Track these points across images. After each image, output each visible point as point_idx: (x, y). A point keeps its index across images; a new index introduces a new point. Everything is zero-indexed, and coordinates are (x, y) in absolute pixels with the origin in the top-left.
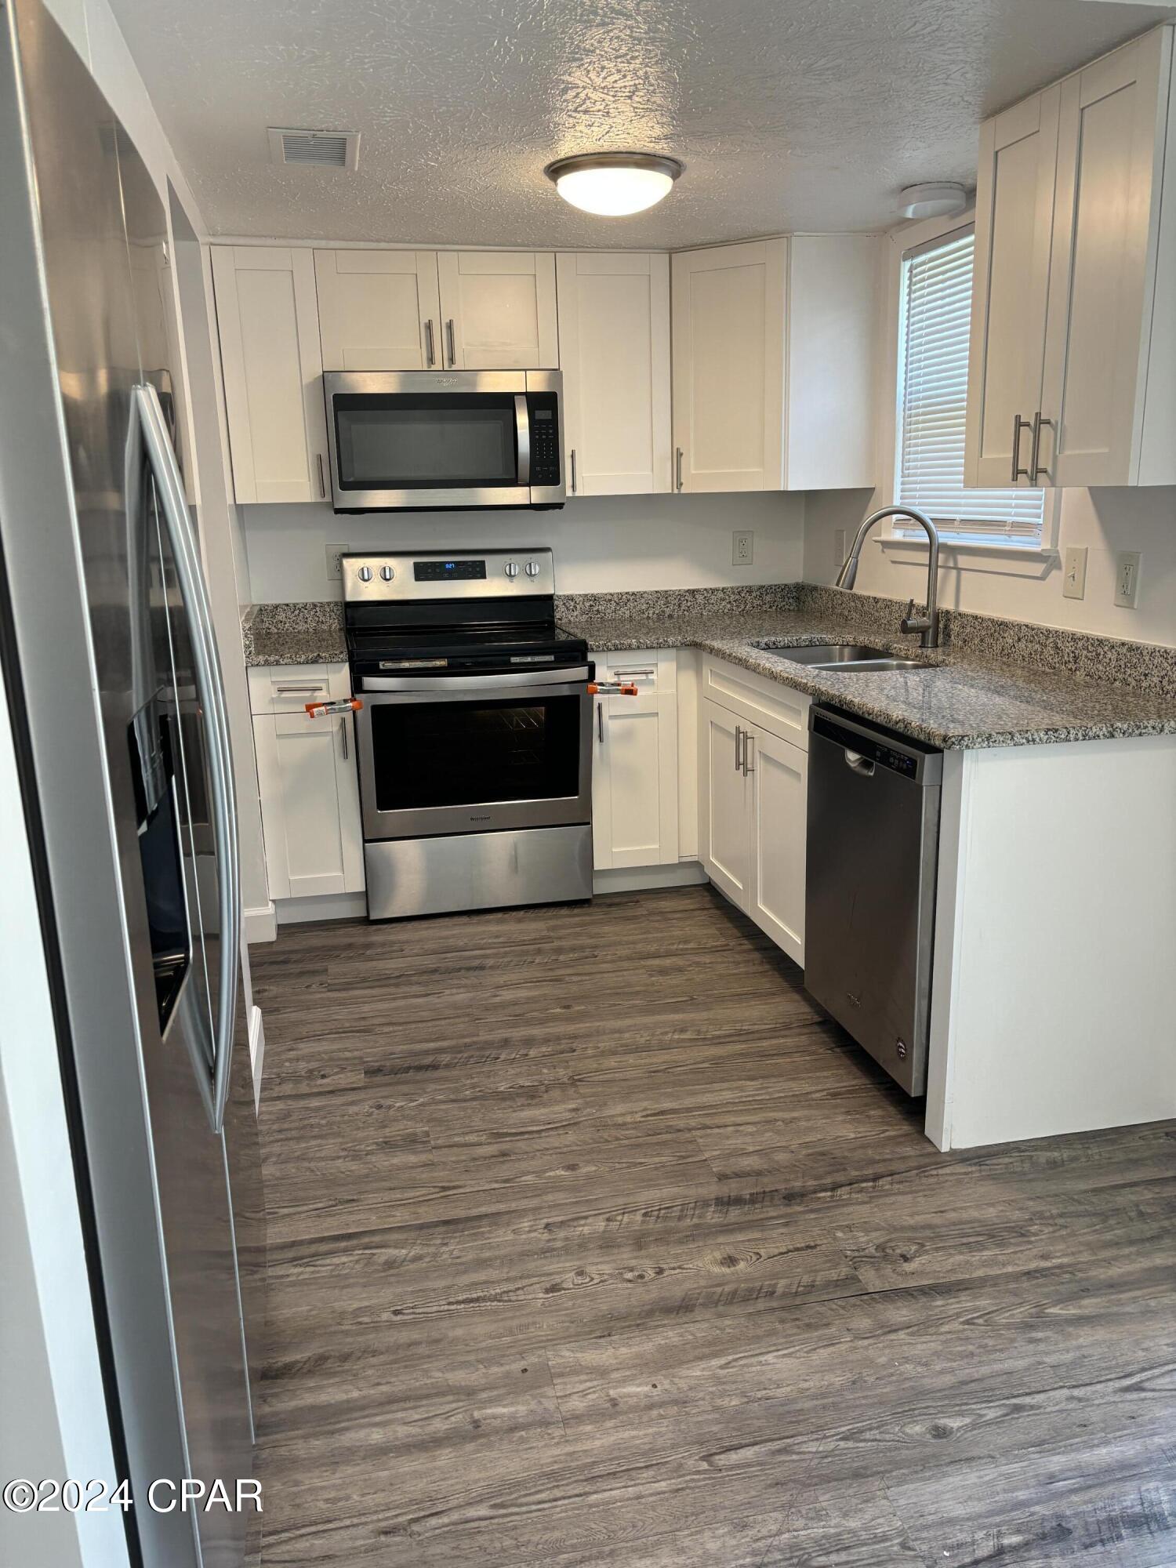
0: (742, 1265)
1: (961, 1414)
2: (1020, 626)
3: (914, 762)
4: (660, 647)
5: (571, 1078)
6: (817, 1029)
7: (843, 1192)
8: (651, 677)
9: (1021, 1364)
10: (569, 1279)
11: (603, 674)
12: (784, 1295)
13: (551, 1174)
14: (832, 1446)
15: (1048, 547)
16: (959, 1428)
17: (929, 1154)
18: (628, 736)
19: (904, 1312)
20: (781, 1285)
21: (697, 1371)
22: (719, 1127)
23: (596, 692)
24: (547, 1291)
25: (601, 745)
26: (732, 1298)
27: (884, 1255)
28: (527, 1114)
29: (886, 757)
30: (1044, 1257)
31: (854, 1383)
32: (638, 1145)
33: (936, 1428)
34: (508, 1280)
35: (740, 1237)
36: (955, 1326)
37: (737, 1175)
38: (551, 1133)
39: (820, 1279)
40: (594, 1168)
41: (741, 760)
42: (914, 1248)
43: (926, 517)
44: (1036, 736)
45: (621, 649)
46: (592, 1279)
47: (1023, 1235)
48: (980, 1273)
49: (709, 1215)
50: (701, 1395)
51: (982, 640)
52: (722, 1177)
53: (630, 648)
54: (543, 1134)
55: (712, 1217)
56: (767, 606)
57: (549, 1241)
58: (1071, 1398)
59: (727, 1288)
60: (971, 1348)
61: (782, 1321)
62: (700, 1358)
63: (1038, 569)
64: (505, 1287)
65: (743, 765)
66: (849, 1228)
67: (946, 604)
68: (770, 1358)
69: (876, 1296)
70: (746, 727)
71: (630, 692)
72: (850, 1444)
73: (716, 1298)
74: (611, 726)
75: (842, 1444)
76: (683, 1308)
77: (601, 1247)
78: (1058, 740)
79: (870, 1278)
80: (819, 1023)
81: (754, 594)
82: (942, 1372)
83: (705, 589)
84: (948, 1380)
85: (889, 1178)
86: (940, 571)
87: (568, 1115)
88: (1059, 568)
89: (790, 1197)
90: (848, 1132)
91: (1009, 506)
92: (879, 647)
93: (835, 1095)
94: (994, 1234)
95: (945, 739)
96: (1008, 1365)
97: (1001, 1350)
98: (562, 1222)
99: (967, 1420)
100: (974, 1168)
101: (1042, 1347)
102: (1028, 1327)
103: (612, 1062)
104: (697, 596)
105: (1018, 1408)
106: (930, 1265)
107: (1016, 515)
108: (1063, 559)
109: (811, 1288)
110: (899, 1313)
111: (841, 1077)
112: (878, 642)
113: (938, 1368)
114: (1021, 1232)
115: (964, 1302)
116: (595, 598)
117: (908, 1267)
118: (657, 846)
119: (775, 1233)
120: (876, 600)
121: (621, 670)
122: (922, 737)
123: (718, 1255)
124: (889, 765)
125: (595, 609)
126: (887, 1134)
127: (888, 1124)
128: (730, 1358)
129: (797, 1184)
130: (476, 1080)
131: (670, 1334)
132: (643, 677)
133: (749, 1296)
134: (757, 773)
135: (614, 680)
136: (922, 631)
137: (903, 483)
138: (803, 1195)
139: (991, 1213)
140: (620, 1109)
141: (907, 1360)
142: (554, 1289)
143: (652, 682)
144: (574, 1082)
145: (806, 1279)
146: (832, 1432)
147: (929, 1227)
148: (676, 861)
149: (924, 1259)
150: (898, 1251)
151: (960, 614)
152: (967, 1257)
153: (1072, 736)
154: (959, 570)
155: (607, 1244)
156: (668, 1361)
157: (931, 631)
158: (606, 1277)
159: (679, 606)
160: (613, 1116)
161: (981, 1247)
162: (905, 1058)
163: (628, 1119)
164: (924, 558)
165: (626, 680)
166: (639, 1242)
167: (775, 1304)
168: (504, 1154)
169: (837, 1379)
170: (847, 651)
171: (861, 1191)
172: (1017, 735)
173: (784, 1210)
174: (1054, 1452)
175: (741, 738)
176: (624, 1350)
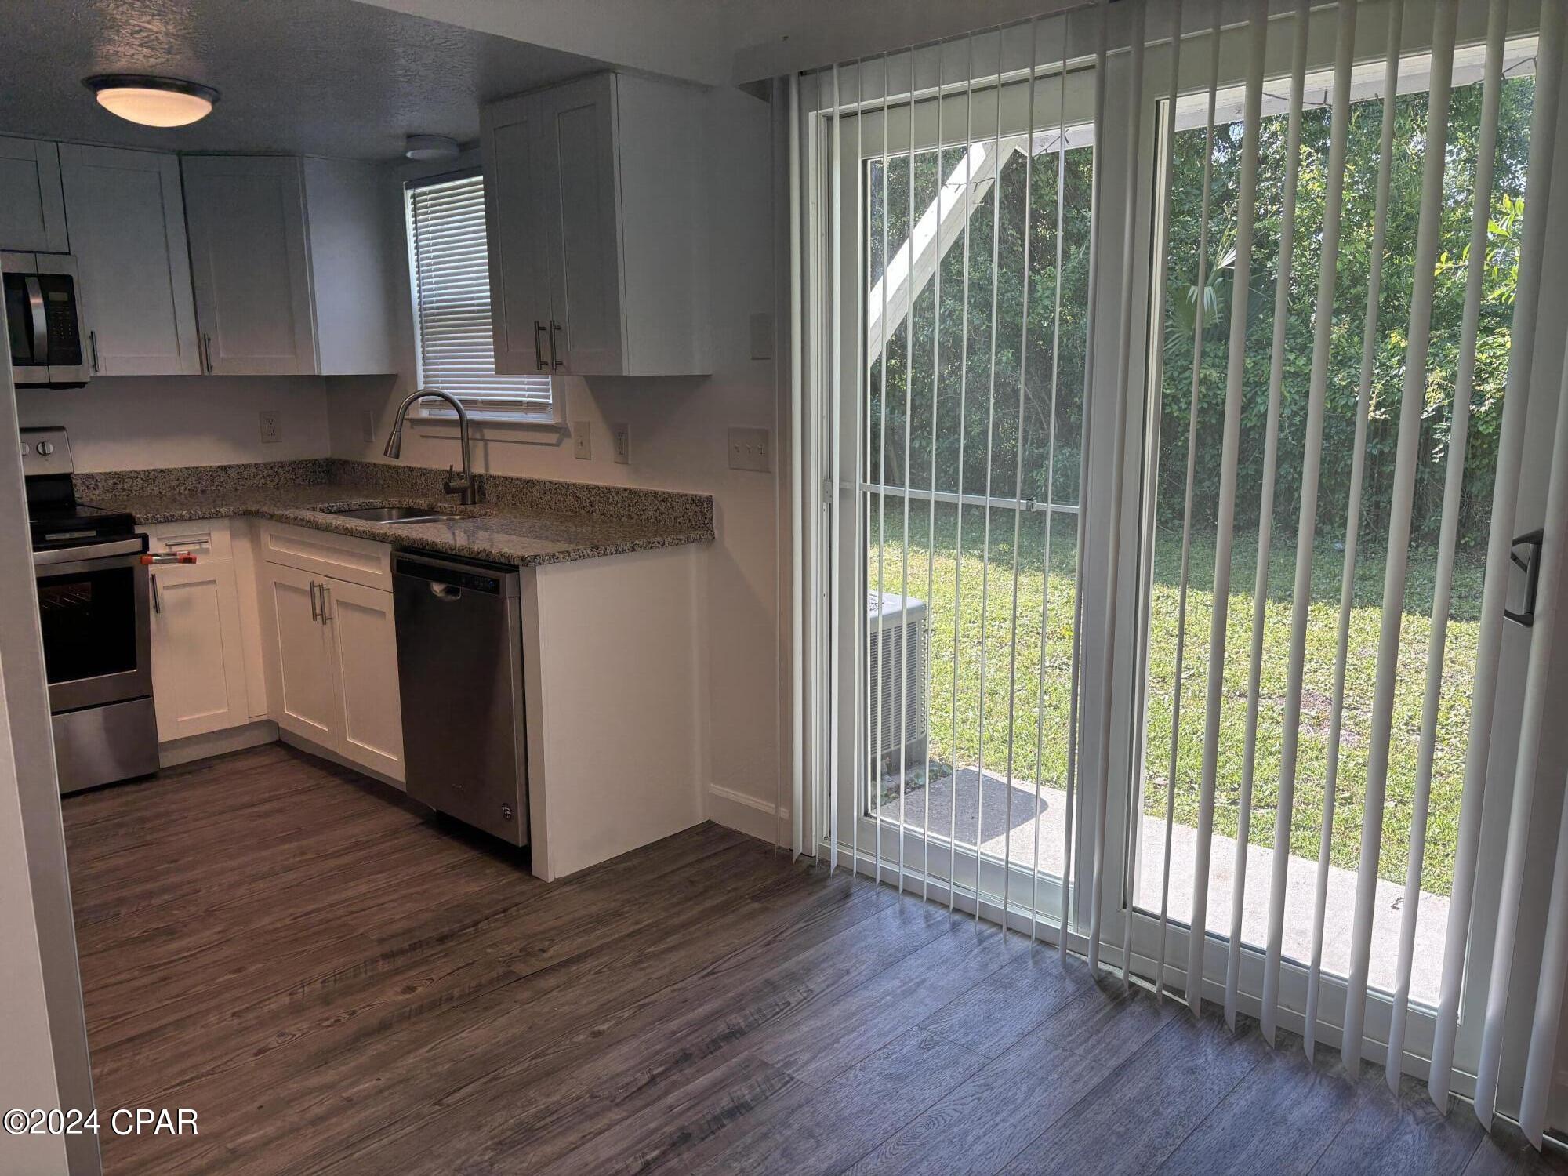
0: (420, 989)
1: (607, 1021)
2: (544, 483)
3: (497, 582)
4: (212, 517)
5: (207, 910)
6: (421, 828)
7: (484, 925)
8: (204, 546)
9: (636, 984)
10: (273, 1042)
11: (156, 546)
12: (461, 997)
13: (220, 980)
14: (527, 1065)
15: (560, 421)
16: (608, 1029)
17: (540, 886)
18: (185, 605)
19: (552, 980)
20: (456, 992)
21: (410, 1060)
22: (364, 910)
23: (151, 563)
24: (256, 1055)
25: (156, 617)
26: (420, 1010)
27: (527, 953)
28: (174, 946)
29: (470, 581)
30: (637, 923)
31: (530, 1028)
32: (296, 940)
33: (594, 1033)
34: (215, 1059)
35: (412, 973)
36: (590, 977)
37: (393, 936)
38: (205, 953)
39: (483, 981)
40: (261, 965)
41: (318, 611)
42: (547, 943)
43: (456, 398)
44: (585, 552)
45: (172, 521)
46: (294, 1035)
47: (619, 915)
48: (598, 943)
49: (380, 967)
50: (419, 1071)
51: (513, 496)
52: (381, 941)
53: (181, 519)
54: (198, 955)
55: (382, 967)
56: (301, 479)
57: (240, 1024)
58: (674, 990)
59: (414, 1006)
60: (603, 985)
61: (464, 1012)
62: (409, 1052)
63: (553, 438)
64: (213, 1064)
65: (322, 615)
66: (495, 945)
67: (478, 469)
68: (463, 1035)
69: (530, 977)
70: (320, 580)
71: (189, 560)
72: (539, 1060)
73: (407, 1014)
74: (166, 597)
75: (533, 1062)
76: (384, 1027)
77: (291, 1013)
78: (600, 555)
79: (522, 969)
80: (422, 824)
81: (287, 469)
82: (588, 1003)
83: (238, 466)
84: (594, 1006)
85: (515, 908)
86: (470, 442)
87: (216, 937)
88: (569, 436)
89: (442, 939)
90: (473, 887)
91: (523, 389)
92: (424, 507)
93: (453, 868)
94: (600, 920)
95: (523, 559)
96: (631, 986)
97: (623, 980)
98: (247, 1008)
99: (613, 1022)
100: (574, 887)
101: (648, 971)
102: (635, 963)
103: (243, 890)
104: (229, 472)
105: (644, 1005)
106: (559, 950)
107: (529, 396)
108: (572, 430)
109: (480, 986)
110: (550, 982)
111: (455, 854)
112: (423, 503)
113: (585, 1002)
114: (618, 914)
115: (591, 963)
116: (119, 476)
117: (546, 955)
118: (226, 710)
119: (438, 964)
120: (411, 469)
121: (173, 541)
122: (503, 561)
123: (398, 989)
124: (475, 587)
125: (119, 486)
126: (504, 882)
127: (503, 875)
128: (433, 1044)
129: (446, 930)
130: (103, 935)
131: (379, 1046)
132: (197, 547)
133: (434, 1005)
134: (336, 620)
135: (167, 550)
136: (462, 491)
137: (424, 371)
138: (452, 935)
139: (594, 909)
140: (266, 920)
141: (563, 1005)
142: (260, 1052)
143: (207, 551)
144: (209, 913)
145: (474, 983)
146: (524, 1058)
147: (554, 928)
148: (246, 722)
149: (556, 947)
150: (537, 948)
151: (491, 477)
152: (586, 938)
153: (608, 552)
154: (486, 441)
155: (296, 1010)
156: (382, 1062)
157: (469, 491)
158: (305, 1031)
159: (212, 481)
160: (264, 926)
161: (593, 930)
162: (511, 818)
163: (279, 925)
164: (457, 432)
165: (182, 550)
166: (326, 1000)
167: (455, 1004)
168: (165, 979)
169: (517, 1030)
170: (394, 512)
171: (497, 920)
172: (572, 553)
173: (440, 948)
174: (671, 1020)
175: (316, 593)
176: (343, 1068)
